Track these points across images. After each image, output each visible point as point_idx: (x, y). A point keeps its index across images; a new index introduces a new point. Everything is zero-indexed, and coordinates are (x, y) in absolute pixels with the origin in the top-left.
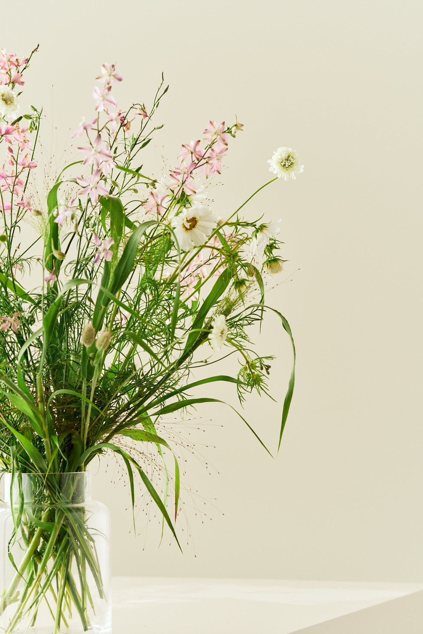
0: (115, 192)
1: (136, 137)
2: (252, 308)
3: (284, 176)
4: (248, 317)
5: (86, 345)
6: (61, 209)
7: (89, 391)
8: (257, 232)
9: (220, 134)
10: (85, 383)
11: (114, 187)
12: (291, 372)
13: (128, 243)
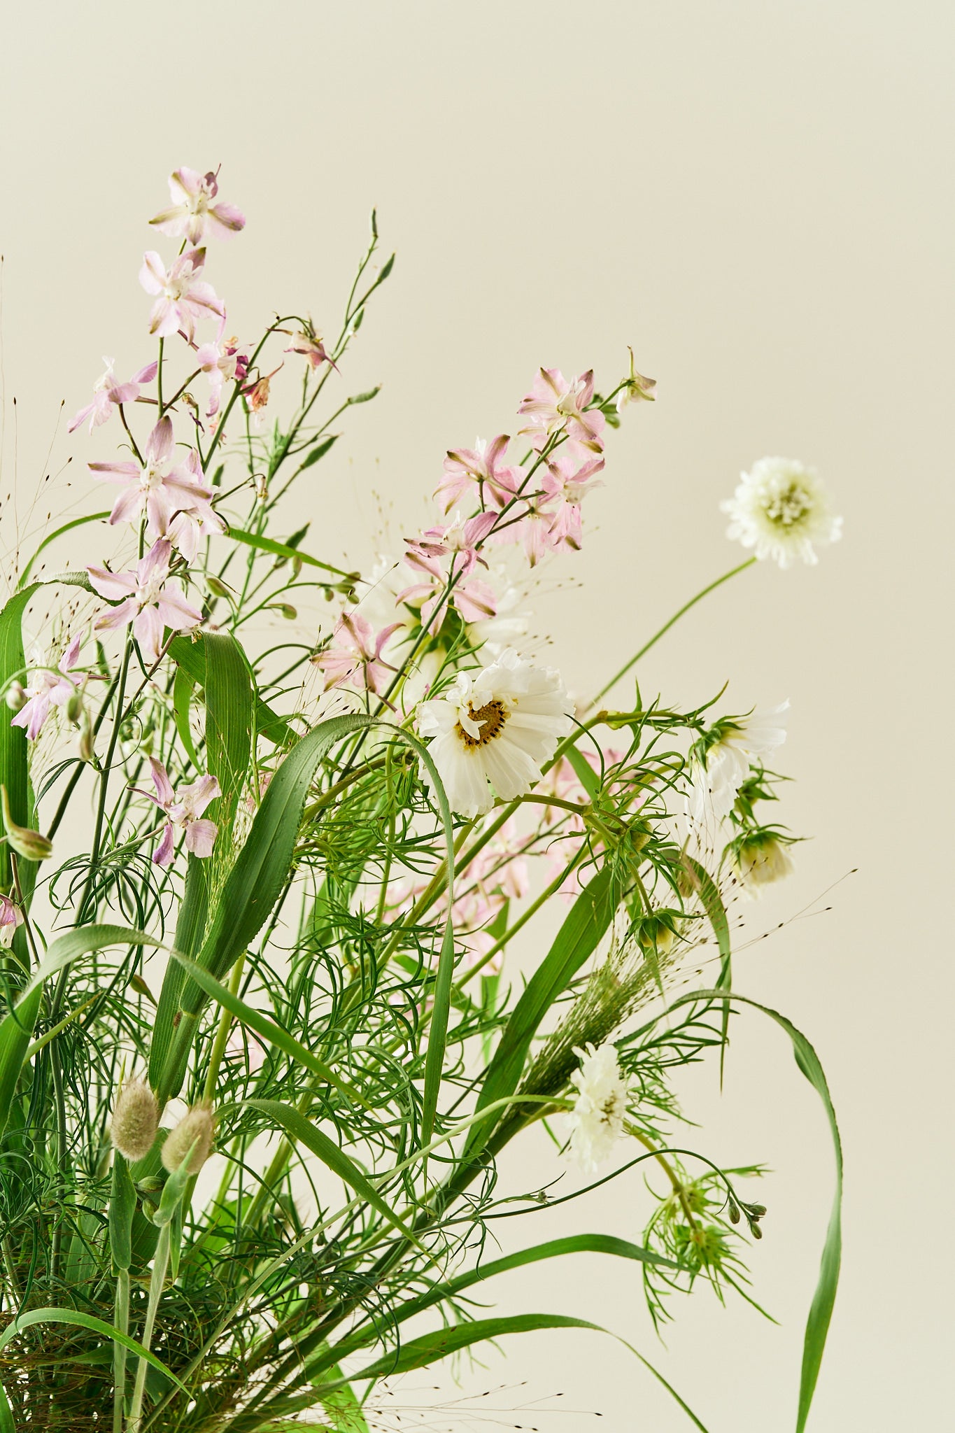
0: (217, 617)
1: (285, 431)
2: (691, 1004)
3: (779, 554)
4: (675, 1033)
5: (126, 1155)
6: (36, 681)
7: (139, 1306)
8: (708, 744)
9: (576, 412)
10: (124, 1282)
11: (215, 602)
12: (826, 1218)
13: (269, 794)
